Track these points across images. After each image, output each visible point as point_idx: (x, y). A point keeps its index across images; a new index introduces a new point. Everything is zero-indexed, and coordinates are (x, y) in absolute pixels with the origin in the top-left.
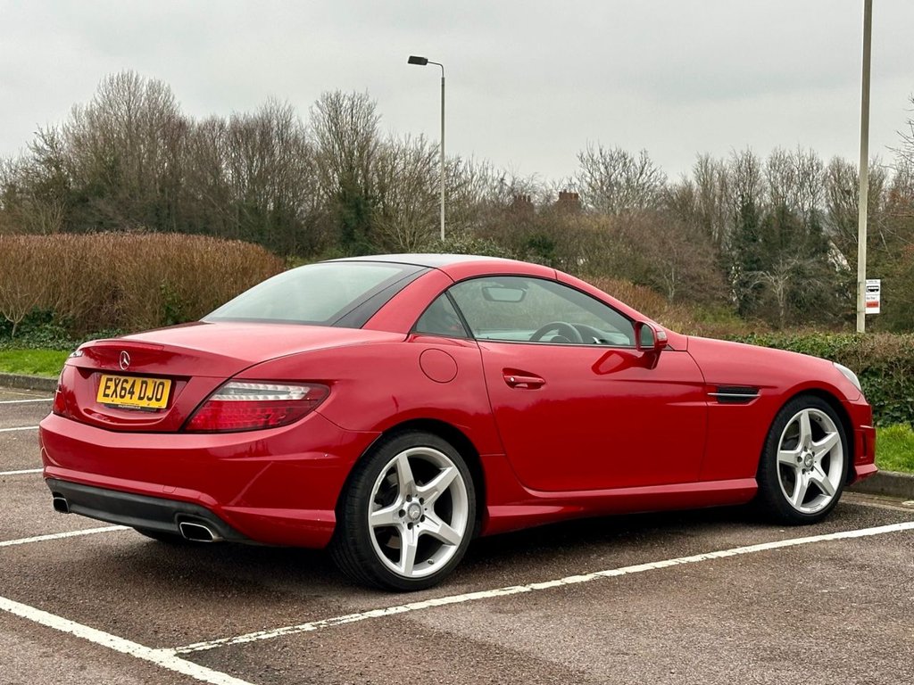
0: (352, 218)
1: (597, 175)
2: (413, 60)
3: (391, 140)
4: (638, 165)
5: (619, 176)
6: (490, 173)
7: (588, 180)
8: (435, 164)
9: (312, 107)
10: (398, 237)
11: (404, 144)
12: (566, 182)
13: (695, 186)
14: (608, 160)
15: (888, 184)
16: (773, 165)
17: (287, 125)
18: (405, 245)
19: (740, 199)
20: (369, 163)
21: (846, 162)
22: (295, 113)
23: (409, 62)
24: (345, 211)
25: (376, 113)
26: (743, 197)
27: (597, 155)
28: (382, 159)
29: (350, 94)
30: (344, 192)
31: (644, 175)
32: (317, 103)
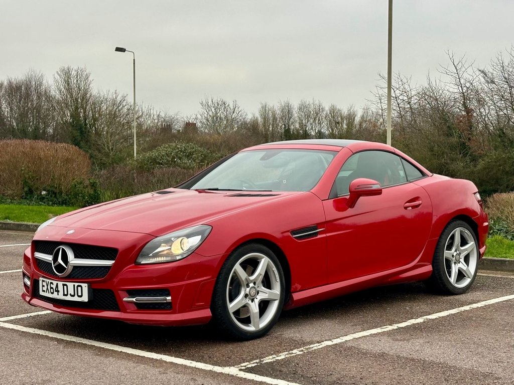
0: (78, 136)
1: (211, 113)
2: (118, 49)
3: (99, 93)
4: (232, 108)
5: (221, 114)
6: (152, 112)
7: (206, 115)
8: (123, 107)
9: (54, 75)
10: (105, 146)
11: (106, 95)
12: (194, 117)
13: (260, 120)
14: (216, 105)
15: (358, 119)
16: (300, 109)
17: (41, 85)
18: (109, 150)
19: (283, 126)
20: (87, 105)
21: (337, 108)
22: (45, 78)
23: (116, 51)
24: (74, 132)
25: (90, 79)
26: (285, 125)
27: (210, 103)
28: (94, 104)
29: (76, 68)
30: (73, 121)
31: (235, 113)
32: (57, 72)
